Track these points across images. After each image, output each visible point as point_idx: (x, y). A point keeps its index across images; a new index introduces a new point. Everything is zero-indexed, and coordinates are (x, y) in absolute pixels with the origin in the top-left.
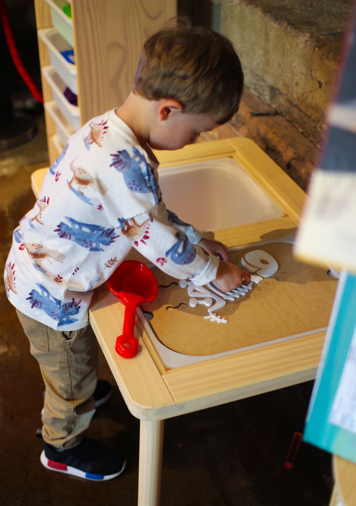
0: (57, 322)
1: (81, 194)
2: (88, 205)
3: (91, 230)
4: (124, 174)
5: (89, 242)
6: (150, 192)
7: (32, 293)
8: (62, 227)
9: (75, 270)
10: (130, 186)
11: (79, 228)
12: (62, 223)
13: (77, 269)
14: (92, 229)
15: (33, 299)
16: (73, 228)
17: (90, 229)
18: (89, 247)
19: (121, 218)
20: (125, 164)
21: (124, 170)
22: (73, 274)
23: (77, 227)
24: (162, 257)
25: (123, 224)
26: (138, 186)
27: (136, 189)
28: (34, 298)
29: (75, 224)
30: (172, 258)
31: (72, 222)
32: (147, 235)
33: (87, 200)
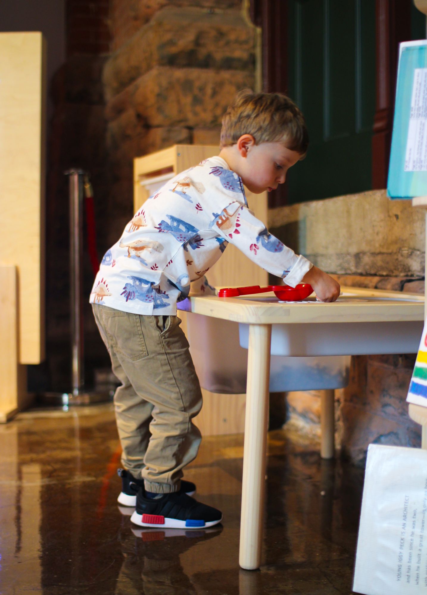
0: (152, 304)
1: (184, 194)
2: (188, 202)
3: (186, 229)
4: (220, 178)
5: (183, 237)
6: (241, 193)
7: (126, 286)
8: (162, 225)
9: (168, 262)
10: (225, 185)
11: (177, 226)
12: (163, 222)
13: (170, 262)
14: (188, 229)
15: (126, 292)
16: (172, 225)
17: (186, 227)
18: (182, 242)
19: (215, 213)
20: (222, 172)
21: (220, 175)
22: (167, 266)
23: (175, 224)
24: (254, 244)
25: (218, 218)
26: (231, 186)
27: (229, 188)
28: (128, 291)
29: (174, 221)
30: (263, 244)
31: (171, 219)
32: (238, 223)
33: (188, 198)
